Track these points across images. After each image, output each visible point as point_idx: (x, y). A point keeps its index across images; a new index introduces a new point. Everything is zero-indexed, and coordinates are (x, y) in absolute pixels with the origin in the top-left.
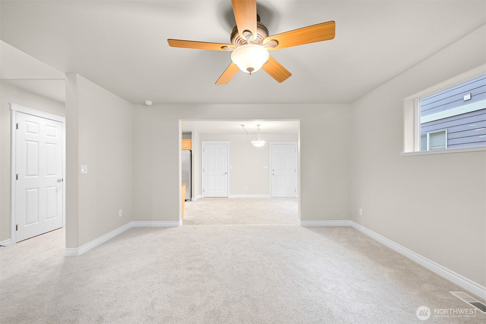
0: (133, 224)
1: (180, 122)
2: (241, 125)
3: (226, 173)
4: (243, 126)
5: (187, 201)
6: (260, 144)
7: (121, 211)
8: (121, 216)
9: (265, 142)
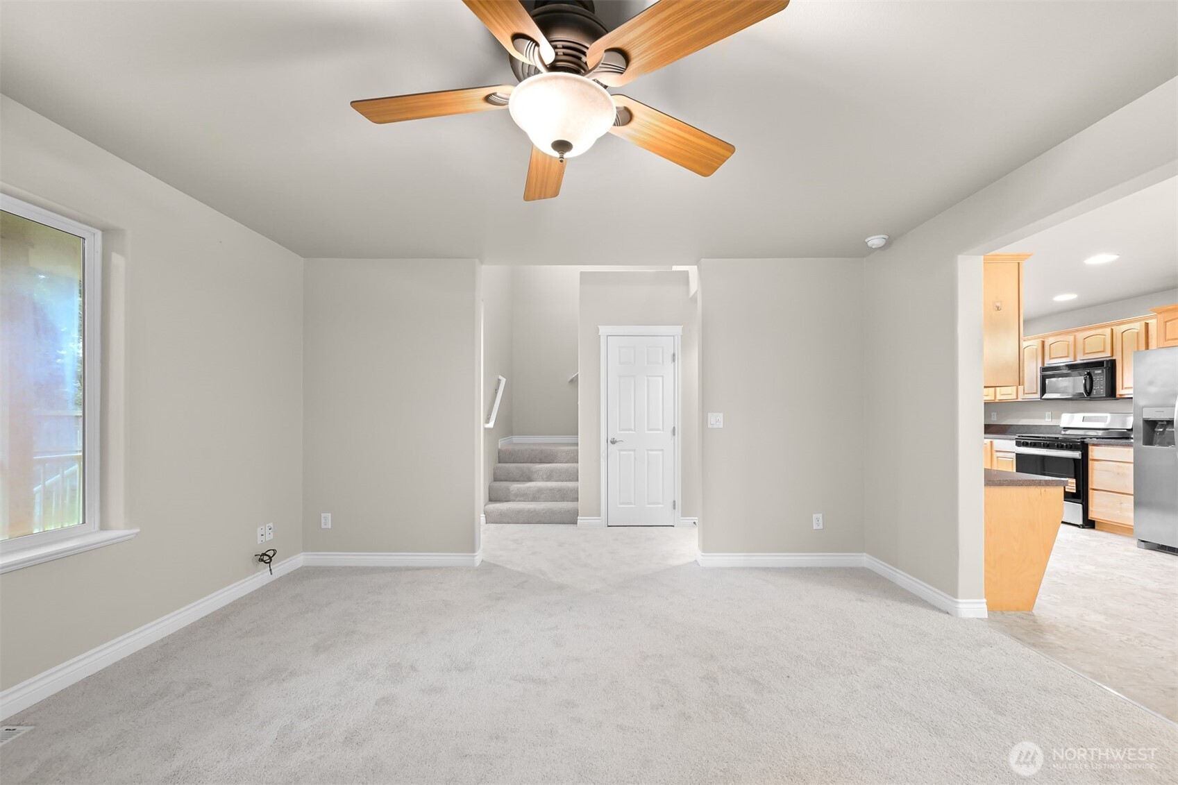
7: (818, 515)
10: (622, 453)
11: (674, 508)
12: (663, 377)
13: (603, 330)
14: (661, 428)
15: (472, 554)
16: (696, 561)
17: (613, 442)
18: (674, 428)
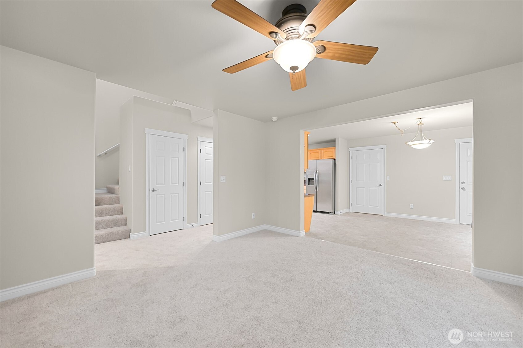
0: (265, 227)
1: (302, 132)
2: (392, 123)
3: (380, 185)
4: (395, 123)
5: (330, 213)
6: (423, 144)
7: (253, 214)
8: (254, 218)
9: (432, 142)
10: (158, 196)
11: (184, 221)
12: (178, 158)
13: (148, 131)
14: (178, 183)
15: (92, 268)
16: (213, 240)
17: (153, 191)
18: (184, 183)
